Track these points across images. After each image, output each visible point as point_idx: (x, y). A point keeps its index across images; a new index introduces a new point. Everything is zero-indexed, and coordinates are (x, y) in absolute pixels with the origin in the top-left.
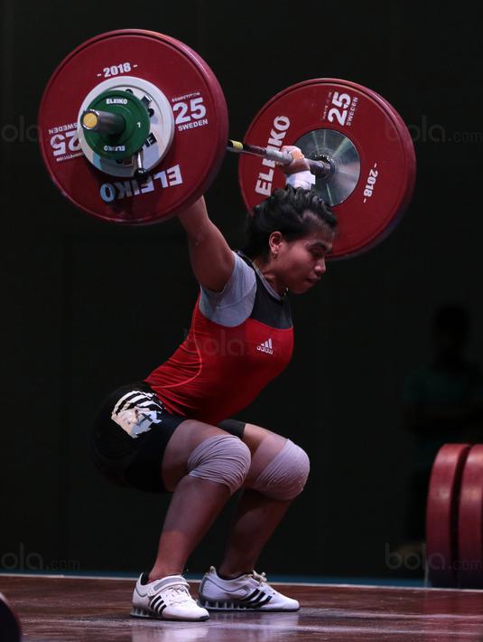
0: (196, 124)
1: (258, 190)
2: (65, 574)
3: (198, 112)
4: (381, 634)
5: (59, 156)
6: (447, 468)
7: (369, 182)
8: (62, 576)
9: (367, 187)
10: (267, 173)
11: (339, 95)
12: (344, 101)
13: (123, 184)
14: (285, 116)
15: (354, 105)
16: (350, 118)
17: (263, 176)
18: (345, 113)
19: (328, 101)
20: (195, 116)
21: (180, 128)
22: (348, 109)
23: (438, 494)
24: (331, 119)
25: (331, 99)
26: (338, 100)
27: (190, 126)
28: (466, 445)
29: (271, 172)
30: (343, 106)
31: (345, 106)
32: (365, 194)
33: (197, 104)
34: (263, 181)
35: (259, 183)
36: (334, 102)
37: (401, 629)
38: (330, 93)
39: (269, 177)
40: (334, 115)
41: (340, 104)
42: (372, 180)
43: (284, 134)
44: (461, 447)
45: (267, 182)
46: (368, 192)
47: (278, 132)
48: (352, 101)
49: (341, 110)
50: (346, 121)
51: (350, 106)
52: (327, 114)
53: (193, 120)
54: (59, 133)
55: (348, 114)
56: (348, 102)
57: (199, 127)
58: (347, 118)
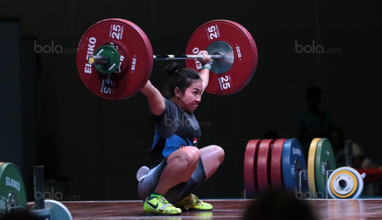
2: (94, 200)
4: (224, 218)
6: (251, 150)
7: (238, 52)
8: (93, 201)
11: (210, 28)
12: (213, 29)
16: (218, 34)
18: (215, 33)
19: (207, 33)
22: (216, 31)
23: (248, 160)
25: (208, 31)
26: (210, 30)
28: (259, 140)
31: (214, 30)
36: (210, 31)
37: (232, 216)
41: (212, 31)
42: (238, 51)
44: (257, 141)
46: (240, 56)
48: (215, 27)
49: (213, 33)
50: (217, 35)
51: (216, 29)
52: (210, 37)
55: (217, 33)
56: (215, 28)
58: (217, 34)
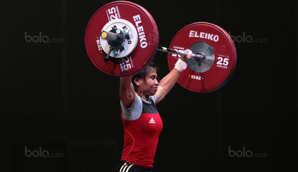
0: (118, 11)
1: (191, 32)
3: (113, 10)
5: (131, 66)
9: (195, 76)
10: (197, 35)
13: (141, 39)
14: (219, 39)
15: (224, 67)
17: (196, 33)
20: (115, 12)
21: (120, 17)
24: (219, 58)
27: (118, 13)
29: (198, 36)
30: (224, 63)
32: (192, 76)
33: (111, 11)
34: (194, 33)
35: (194, 32)
38: (228, 57)
39: (196, 36)
40: (220, 59)
43: (212, 40)
45: (194, 35)
47: (213, 37)
53: (116, 12)
54: (123, 67)
57: (119, 10)
